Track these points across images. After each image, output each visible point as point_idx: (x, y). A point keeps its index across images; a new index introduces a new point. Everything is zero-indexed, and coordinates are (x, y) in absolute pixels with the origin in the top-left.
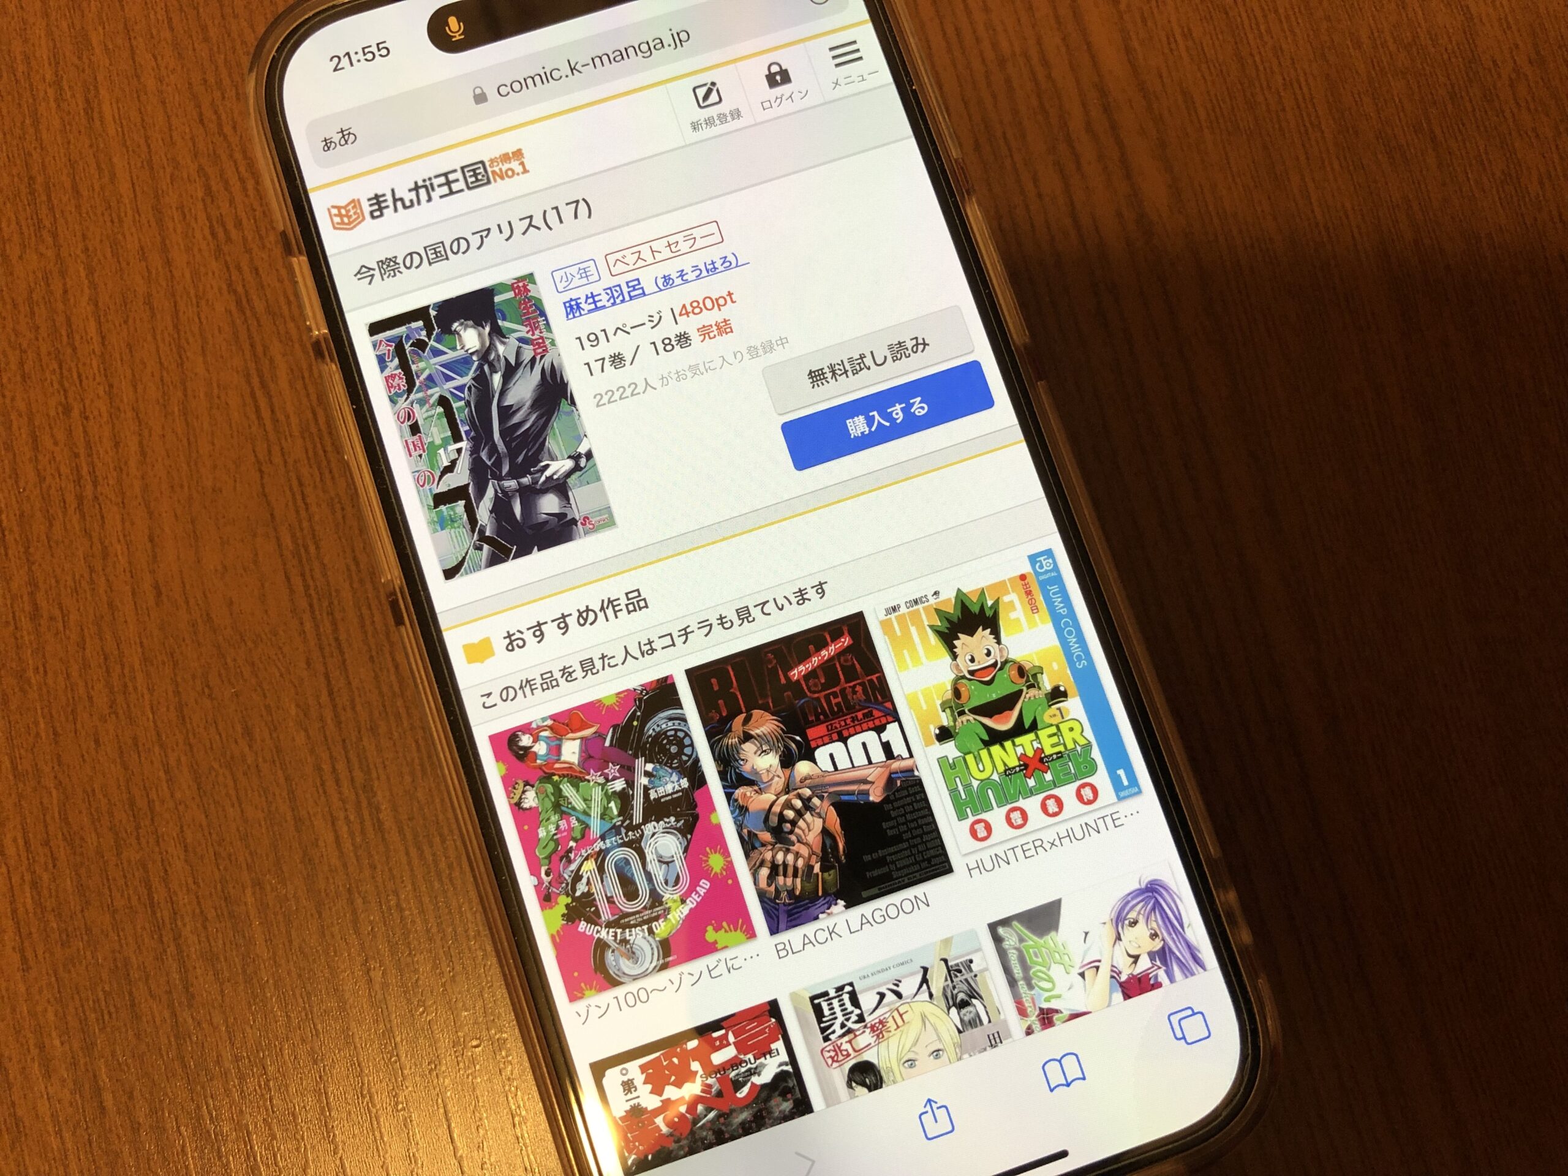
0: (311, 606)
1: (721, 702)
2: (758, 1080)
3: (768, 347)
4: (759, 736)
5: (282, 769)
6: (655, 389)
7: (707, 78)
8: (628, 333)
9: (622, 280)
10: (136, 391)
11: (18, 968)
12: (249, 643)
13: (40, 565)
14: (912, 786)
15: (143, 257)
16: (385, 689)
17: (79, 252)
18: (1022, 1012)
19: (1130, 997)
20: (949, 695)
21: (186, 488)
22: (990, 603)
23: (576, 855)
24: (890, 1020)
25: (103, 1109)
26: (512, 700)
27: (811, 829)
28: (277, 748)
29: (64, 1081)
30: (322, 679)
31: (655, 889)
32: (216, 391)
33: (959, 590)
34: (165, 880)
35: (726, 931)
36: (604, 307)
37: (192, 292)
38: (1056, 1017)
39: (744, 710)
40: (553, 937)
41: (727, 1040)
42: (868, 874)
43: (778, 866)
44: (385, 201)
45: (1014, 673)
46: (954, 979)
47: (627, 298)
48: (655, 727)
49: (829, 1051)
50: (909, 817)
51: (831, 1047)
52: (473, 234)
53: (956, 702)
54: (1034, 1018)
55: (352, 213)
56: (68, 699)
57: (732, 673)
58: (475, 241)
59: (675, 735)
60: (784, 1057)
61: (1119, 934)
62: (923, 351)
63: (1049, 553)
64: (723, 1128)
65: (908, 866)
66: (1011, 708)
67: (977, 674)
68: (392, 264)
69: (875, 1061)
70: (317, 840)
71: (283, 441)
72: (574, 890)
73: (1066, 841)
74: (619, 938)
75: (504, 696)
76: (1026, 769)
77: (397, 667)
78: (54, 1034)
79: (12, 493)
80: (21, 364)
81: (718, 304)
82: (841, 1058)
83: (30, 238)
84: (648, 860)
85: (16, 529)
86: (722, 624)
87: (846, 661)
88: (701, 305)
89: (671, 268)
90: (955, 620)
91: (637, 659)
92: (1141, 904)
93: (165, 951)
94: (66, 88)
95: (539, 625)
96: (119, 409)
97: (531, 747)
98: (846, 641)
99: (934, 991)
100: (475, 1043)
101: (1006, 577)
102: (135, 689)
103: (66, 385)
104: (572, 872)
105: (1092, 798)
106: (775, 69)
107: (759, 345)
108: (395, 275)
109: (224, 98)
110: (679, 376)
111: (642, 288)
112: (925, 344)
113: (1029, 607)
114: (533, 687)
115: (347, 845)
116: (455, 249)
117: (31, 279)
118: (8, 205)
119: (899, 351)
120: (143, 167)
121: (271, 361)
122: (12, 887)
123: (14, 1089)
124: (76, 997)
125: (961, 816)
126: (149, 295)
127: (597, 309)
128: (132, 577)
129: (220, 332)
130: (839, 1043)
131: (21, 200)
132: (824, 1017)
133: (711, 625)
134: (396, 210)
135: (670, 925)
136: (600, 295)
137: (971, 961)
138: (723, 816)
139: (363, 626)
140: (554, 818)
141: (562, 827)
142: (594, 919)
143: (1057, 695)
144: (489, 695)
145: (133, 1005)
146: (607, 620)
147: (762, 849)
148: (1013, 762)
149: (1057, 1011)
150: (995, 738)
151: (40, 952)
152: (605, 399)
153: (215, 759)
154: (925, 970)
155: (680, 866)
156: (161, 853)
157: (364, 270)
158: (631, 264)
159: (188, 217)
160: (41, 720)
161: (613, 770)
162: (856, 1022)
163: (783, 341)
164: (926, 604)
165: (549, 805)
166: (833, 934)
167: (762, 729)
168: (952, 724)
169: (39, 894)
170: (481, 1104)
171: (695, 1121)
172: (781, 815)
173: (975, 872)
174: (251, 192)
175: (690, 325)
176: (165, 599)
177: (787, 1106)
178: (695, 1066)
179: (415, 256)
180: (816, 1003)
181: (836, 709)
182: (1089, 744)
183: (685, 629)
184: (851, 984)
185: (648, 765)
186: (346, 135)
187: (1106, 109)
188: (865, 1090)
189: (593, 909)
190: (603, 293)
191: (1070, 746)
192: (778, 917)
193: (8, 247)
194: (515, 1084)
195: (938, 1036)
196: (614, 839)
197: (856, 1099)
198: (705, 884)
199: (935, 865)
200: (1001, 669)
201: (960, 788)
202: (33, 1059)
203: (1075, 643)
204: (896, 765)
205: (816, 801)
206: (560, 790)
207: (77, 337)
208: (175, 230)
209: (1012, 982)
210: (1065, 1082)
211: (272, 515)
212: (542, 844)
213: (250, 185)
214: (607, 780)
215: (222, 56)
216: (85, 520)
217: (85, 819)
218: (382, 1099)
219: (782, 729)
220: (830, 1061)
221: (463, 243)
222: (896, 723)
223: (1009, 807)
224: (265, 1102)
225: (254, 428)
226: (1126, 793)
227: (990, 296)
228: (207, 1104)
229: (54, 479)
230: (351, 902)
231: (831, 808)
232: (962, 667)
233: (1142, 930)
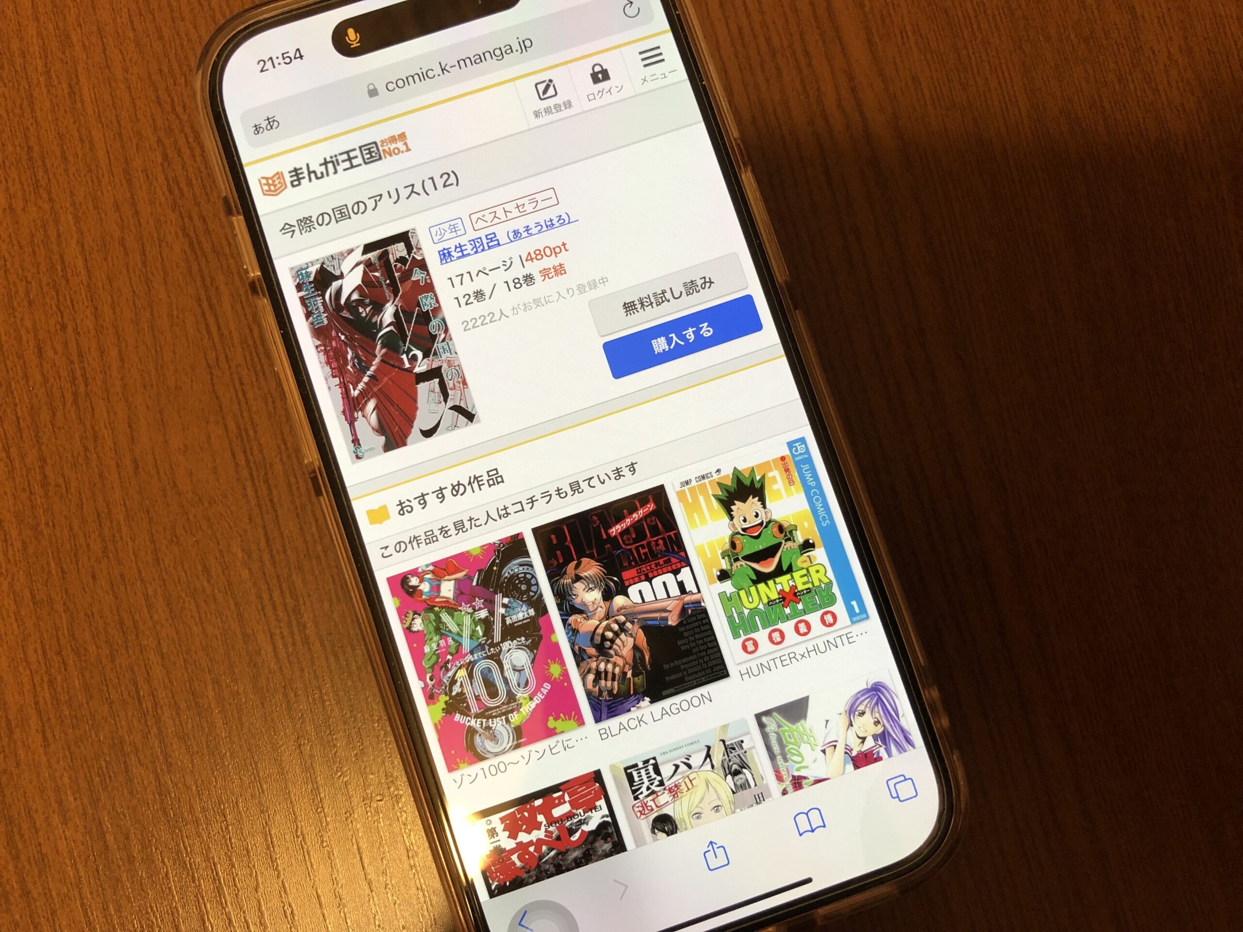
0: (251, 475)
1: (558, 552)
2: (586, 828)
3: (593, 285)
4: (586, 577)
5: (232, 598)
6: (508, 317)
7: (545, 76)
8: (487, 274)
9: (482, 234)
10: (115, 313)
11: (41, 745)
12: (206, 504)
13: (47, 446)
14: (700, 614)
15: (118, 209)
16: (308, 538)
17: (68, 205)
18: (779, 778)
19: (859, 768)
20: (727, 546)
21: (155, 388)
22: (758, 478)
23: (452, 666)
24: (683, 784)
25: (106, 847)
26: (404, 551)
27: (625, 646)
28: (228, 581)
29: (77, 827)
30: (261, 531)
31: (511, 690)
32: (175, 313)
33: (735, 468)
34: (148, 679)
35: (563, 720)
36: (469, 255)
37: (155, 235)
38: (804, 782)
39: (575, 558)
40: (436, 725)
41: (564, 799)
42: (667, 678)
43: (601, 672)
44: (302, 173)
45: (776, 530)
46: (730, 755)
47: (486, 248)
48: (510, 571)
49: (638, 807)
50: (697, 636)
51: (640, 804)
52: (369, 198)
53: (732, 551)
54: (788, 783)
55: (277, 182)
56: (71, 546)
57: (566, 531)
58: (371, 204)
59: (525, 577)
60: (605, 811)
61: (851, 721)
62: (709, 288)
63: (802, 440)
64: (561, 862)
65: (696, 672)
66: (773, 556)
67: (747, 531)
68: (308, 222)
69: (671, 814)
70: (260, 650)
71: (227, 351)
72: (451, 691)
73: (813, 654)
74: (484, 725)
75: (398, 549)
76: (783, 601)
77: (316, 521)
78: (69, 793)
79: (24, 391)
80: (27, 293)
81: (554, 251)
82: (647, 812)
83: (30, 195)
84: (505, 668)
85: (28, 418)
86: (559, 494)
87: (651, 521)
88: (542, 253)
89: (519, 224)
90: (732, 490)
91: (496, 520)
92: (868, 700)
93: (149, 732)
94: (54, 77)
95: (423, 495)
96: (102, 326)
97: (418, 586)
98: (651, 507)
100: (379, 798)
101: (770, 458)
102: (122, 538)
103: (62, 308)
104: (449, 677)
105: (832, 622)
106: (597, 69)
107: (585, 283)
108: (310, 231)
109: (175, 84)
110: (526, 307)
111: (498, 240)
112: (711, 282)
113: (787, 481)
114: (419, 542)
115: (282, 653)
116: (356, 210)
117: (33, 227)
118: (13, 168)
119: (691, 287)
120: (115, 138)
121: (217, 289)
122: (34, 685)
123: (40, 833)
124: (85, 765)
125: (736, 636)
126: (123, 238)
127: (464, 256)
128: (116, 454)
129: (177, 267)
130: (645, 801)
131: (22, 166)
132: (635, 782)
133: (551, 495)
134: (310, 180)
135: (521, 716)
136: (465, 245)
137: (742, 742)
139: (291, 491)
140: (436, 638)
141: (442, 645)
142: (466, 712)
143: (807, 546)
144: (386, 547)
145: (127, 771)
146: (473, 492)
147: (589, 660)
148: (774, 596)
149: (805, 778)
150: (761, 578)
151: (57, 733)
152: (470, 326)
153: (182, 590)
154: (709, 748)
155: (528, 672)
156: (144, 660)
157: (287, 226)
158: (489, 221)
159: (151, 178)
160: (52, 561)
161: (478, 603)
163: (604, 280)
164: (711, 479)
165: (432, 629)
166: (641, 722)
167: (589, 572)
168: (729, 568)
169: (55, 690)
170: (384, 842)
171: (541, 858)
172: (603, 636)
173: (746, 677)
174: (198, 159)
175: (533, 268)
176: (141, 470)
177: (607, 847)
178: (541, 818)
179: (325, 215)
180: (629, 772)
181: (643, 557)
182: (831, 582)
183: (531, 498)
184: (654, 758)
185: (504, 599)
186: (271, 122)
187: (853, 90)
188: (665, 835)
189: (465, 705)
190: (468, 244)
191: (817, 583)
192: (601, 710)
193: (13, 201)
194: (409, 828)
195: (718, 796)
196: (480, 653)
197: (657, 842)
198: (547, 686)
199: (716, 671)
200: (766, 527)
201: (735, 615)
202: (54, 812)
203: (821, 507)
204: (688, 598)
205: (628, 625)
206: (440, 618)
207: (69, 271)
208: (141, 189)
209: (772, 757)
210: (810, 829)
211: (220, 407)
212: (427, 657)
213: (197, 152)
214: (475, 610)
215: (173, 51)
216: (80, 411)
217: (87, 635)
218: (311, 839)
219: (604, 572)
220: (639, 814)
221: (362, 206)
222: (688, 568)
223: (771, 628)
224: (226, 841)
225: (205, 340)
226: (858, 618)
227: (760, 246)
228: (183, 843)
229: (55, 380)
230: (286, 695)
231: (640, 630)
232: (737, 526)
233: (868, 719)
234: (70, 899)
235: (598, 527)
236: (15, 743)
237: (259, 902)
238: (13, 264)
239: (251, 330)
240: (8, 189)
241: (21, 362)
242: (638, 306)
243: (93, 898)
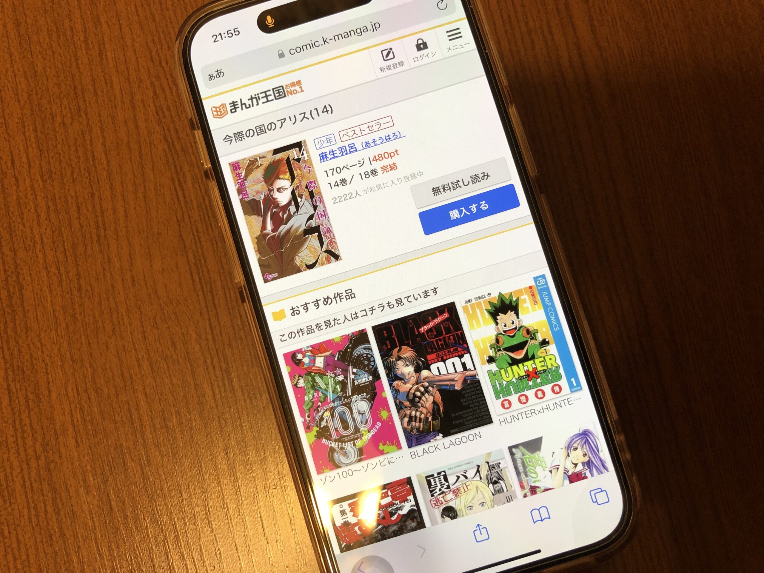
0: (202, 288)
1: (388, 342)
2: (401, 512)
3: (414, 176)
4: (405, 358)
5: (189, 362)
6: (360, 195)
7: (387, 46)
8: (349, 169)
9: (346, 144)
10: (123, 187)
11: (74, 446)
12: (175, 305)
13: (82, 266)
14: (475, 383)
15: (126, 124)
16: (235, 327)
17: (97, 122)
18: (522, 487)
19: (572, 482)
20: (494, 342)
21: (145, 233)
22: (514, 299)
23: (321, 409)
24: (462, 488)
25: (112, 509)
26: (294, 338)
27: (428, 401)
28: (186, 352)
29: (94, 496)
30: (207, 321)
31: (357, 425)
32: (159, 187)
33: (500, 293)
34: (138, 409)
35: (388, 446)
36: (338, 157)
37: (148, 141)
38: (538, 490)
39: (398, 345)
40: (310, 445)
41: (388, 494)
42: (454, 422)
43: (412, 417)
44: (237, 104)
45: (525, 332)
46: (492, 471)
47: (348, 152)
48: (358, 352)
49: (433, 501)
50: (473, 397)
51: (434, 499)
53: (497, 344)
54: (528, 490)
55: (222, 110)
56: (94, 328)
57: (393, 328)
58: (279, 124)
59: (367, 356)
60: (413, 503)
61: (568, 453)
62: (487, 179)
63: (543, 276)
64: (385, 533)
65: (472, 419)
66: (523, 348)
67: (507, 332)
68: (240, 135)
69: (454, 506)
70: (204, 394)
71: (189, 212)
72: (320, 424)
73: (546, 411)
74: (340, 447)
75: (290, 336)
76: (528, 377)
77: (241, 317)
78: (90, 475)
79: (69, 233)
80: (72, 174)
81: (390, 155)
82: (439, 504)
83: (75, 115)
84: (354, 412)
85: (71, 249)
86: (389, 306)
87: (446, 324)
88: (383, 156)
89: (369, 138)
90: (498, 307)
91: (350, 321)
92: (580, 440)
93: (138, 441)
94: (90, 43)
95: (306, 304)
96: (115, 195)
97: (302, 360)
98: (446, 315)
99: (482, 476)
100: (274, 487)
101: (522, 287)
102: (124, 324)
103: (92, 183)
105: (559, 391)
106: (420, 42)
107: (409, 175)
108: (242, 140)
109: (162, 49)
110: (372, 190)
111: (356, 148)
112: (488, 176)
113: (533, 302)
114: (303, 332)
115: (218, 397)
116: (269, 128)
117: (76, 134)
118: (65, 99)
119: (475, 179)
120: (125, 81)
121: (184, 174)
122: (71, 410)
123: (73, 499)
124: (99, 459)
125: (498, 398)
126: (129, 142)
127: (334, 157)
128: (122, 272)
129: (160, 160)
130: (438, 497)
131: (71, 97)
132: (432, 485)
133: (384, 306)
134: (242, 109)
135: (363, 442)
137: (500, 463)
138: (388, 393)
139: (226, 298)
140: (312, 392)
141: (315, 396)
142: (329, 438)
143: (544, 343)
144: (284, 335)
145: (124, 464)
146: (337, 303)
147: (405, 409)
148: (523, 373)
149: (538, 487)
150: (515, 362)
151: (84, 439)
152: (338, 200)
153: (159, 356)
154: (479, 466)
155: (368, 415)
157: (228, 137)
158: (351, 136)
159: (146, 105)
160: (83, 336)
161: (338, 371)
162: (446, 489)
163: (420, 174)
164: (484, 299)
165: (309, 386)
166: (437, 449)
167: (406, 355)
168: (495, 355)
169: (83, 413)
170: (276, 514)
171: (372, 529)
172: (414, 394)
173: (503, 423)
174: (174, 94)
175: (377, 166)
176: (136, 283)
177: (414, 524)
179: (251, 131)
180: (428, 479)
181: (440, 347)
182: (559, 366)
183: (372, 308)
184: (444, 472)
186: (219, 73)
188: (449, 519)
189: (328, 433)
190: (337, 150)
191: (550, 367)
192: (412, 440)
193: (65, 119)
194: (292, 506)
195: (483, 496)
197: (445, 523)
198: (379, 424)
199: (485, 419)
200: (519, 330)
201: (498, 385)
202: (81, 486)
203: (554, 319)
204: (468, 373)
205: (430, 388)
206: (315, 379)
207: (97, 161)
208: (140, 112)
209: (518, 474)
210: (541, 519)
211: (185, 246)
212: (306, 403)
213: (174, 90)
214: (336, 376)
215: (162, 29)
216: (101, 246)
217: (103, 382)
218: (232, 510)
219: (415, 355)
220: (434, 505)
221: (273, 125)
222: (469, 354)
223: (520, 394)
224: (182, 508)
225: (176, 205)
226: (575, 389)
227: (520, 153)
228: (157, 508)
229: (87, 226)
230: (219, 422)
231: (438, 392)
232: (500, 329)
233: (579, 452)
234: (88, 539)
235: (413, 327)
236: (59, 444)
237: (201, 546)
238: (64, 157)
239: (204, 199)
240: (62, 111)
241: (68, 216)
242: (442, 190)
243: (103, 540)
